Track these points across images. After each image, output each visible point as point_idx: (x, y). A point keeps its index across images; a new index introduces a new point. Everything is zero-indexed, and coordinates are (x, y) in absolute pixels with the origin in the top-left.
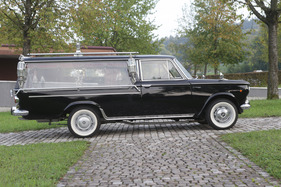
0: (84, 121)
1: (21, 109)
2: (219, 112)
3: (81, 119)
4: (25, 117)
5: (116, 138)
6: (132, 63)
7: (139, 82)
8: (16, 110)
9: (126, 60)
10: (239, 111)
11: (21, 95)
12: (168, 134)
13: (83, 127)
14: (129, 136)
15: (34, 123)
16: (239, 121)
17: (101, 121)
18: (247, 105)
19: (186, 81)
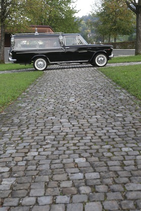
0: (40, 64)
1: (13, 59)
2: (100, 59)
3: (39, 63)
4: (15, 62)
5: (55, 71)
6: (61, 38)
7: (64, 46)
8: (10, 59)
9: (58, 36)
10: (108, 59)
11: (13, 52)
12: (77, 69)
13: (40, 66)
14: (60, 70)
15: (18, 65)
16: (107, 64)
17: (48, 64)
18: (112, 56)
19: (85, 45)
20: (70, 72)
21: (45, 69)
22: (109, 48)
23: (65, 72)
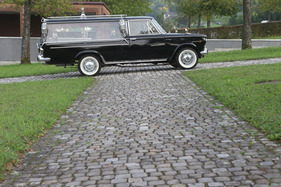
0: (89, 65)
1: (44, 57)
2: (185, 57)
3: (88, 64)
4: (48, 63)
5: (112, 76)
6: (123, 23)
7: (128, 37)
8: (40, 57)
9: (118, 20)
10: (199, 56)
11: (45, 47)
12: (149, 73)
13: (89, 69)
14: (122, 75)
15: (53, 67)
16: (198, 65)
17: (102, 65)
18: (205, 51)
19: (162, 35)
20: (137, 79)
21: (98, 74)
22: (201, 38)
23: (130, 78)
